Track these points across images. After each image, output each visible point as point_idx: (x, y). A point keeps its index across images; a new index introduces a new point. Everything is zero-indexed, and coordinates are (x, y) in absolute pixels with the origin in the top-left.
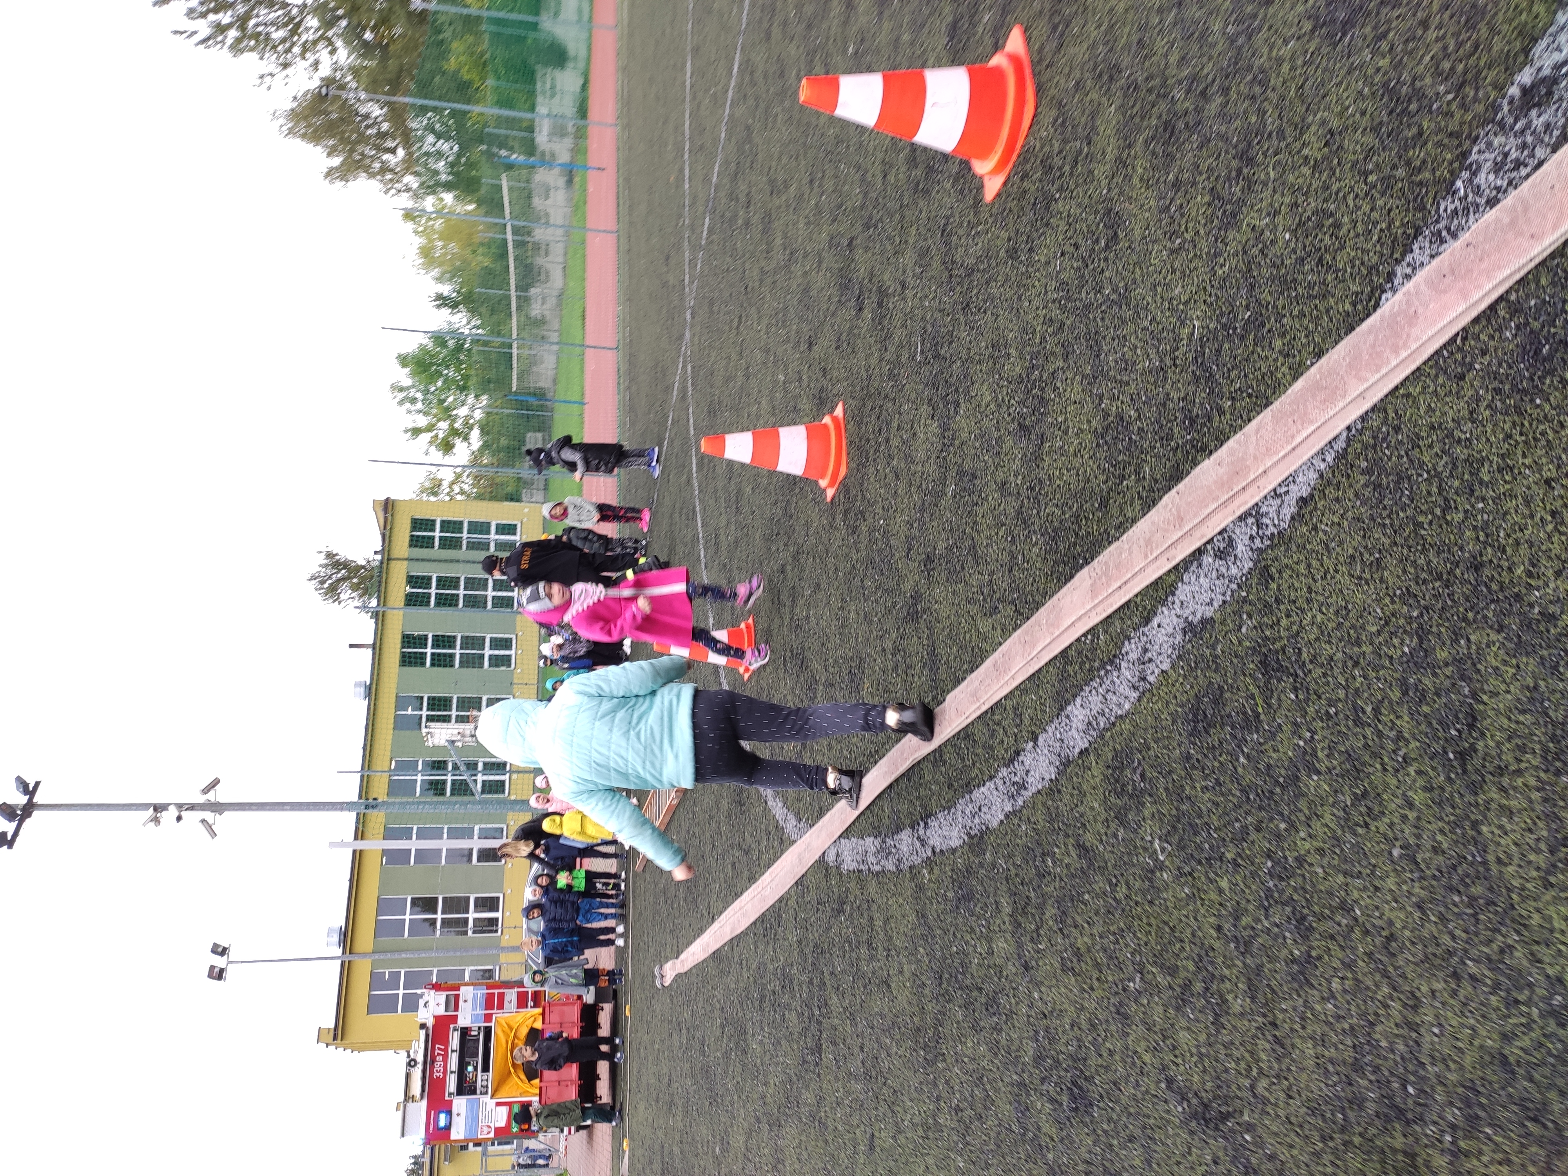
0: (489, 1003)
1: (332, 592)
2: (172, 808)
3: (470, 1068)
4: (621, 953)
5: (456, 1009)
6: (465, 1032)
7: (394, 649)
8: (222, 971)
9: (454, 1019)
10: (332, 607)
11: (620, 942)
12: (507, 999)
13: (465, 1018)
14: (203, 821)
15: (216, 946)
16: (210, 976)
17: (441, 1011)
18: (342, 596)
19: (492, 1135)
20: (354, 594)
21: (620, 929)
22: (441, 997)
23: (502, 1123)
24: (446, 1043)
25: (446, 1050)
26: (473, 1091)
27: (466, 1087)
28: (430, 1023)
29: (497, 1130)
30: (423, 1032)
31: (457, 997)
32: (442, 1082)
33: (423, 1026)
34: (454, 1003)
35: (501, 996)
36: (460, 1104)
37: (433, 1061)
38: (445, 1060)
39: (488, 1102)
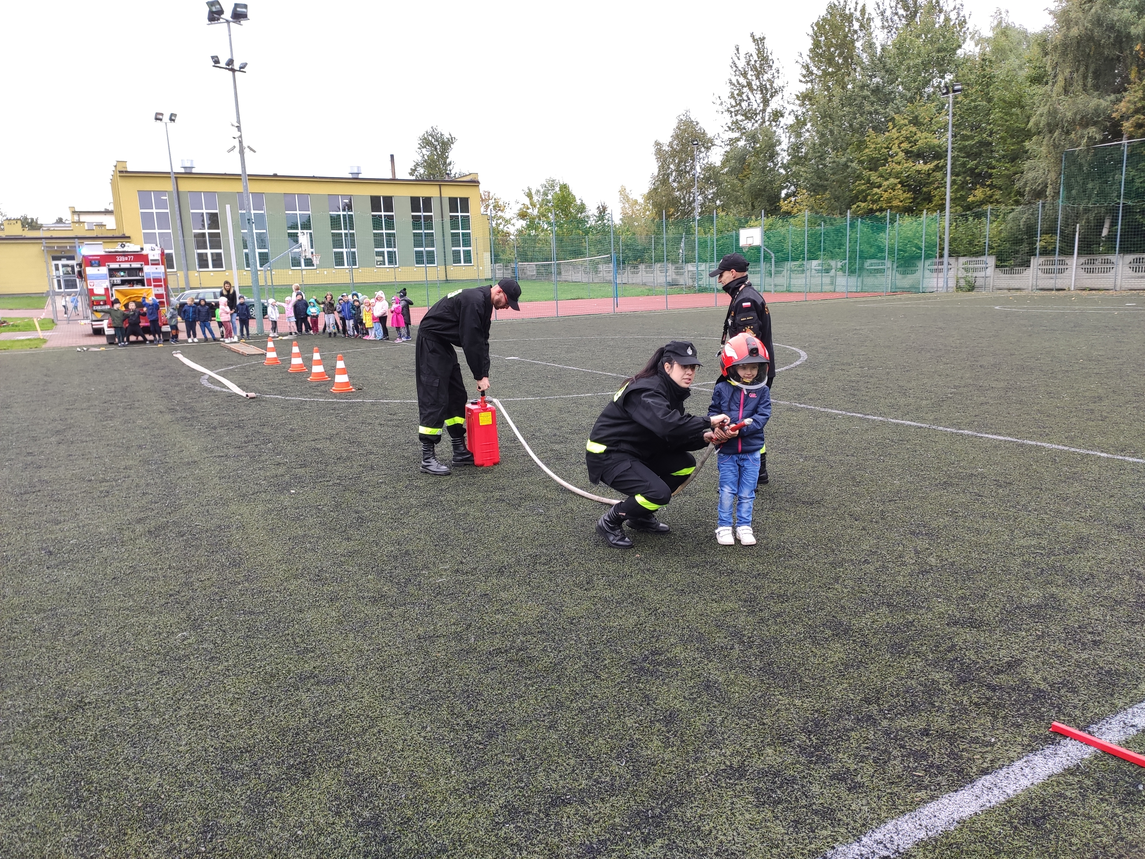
0: (157, 280)
1: (426, 142)
2: (239, 134)
3: (122, 274)
4: (186, 341)
5: (152, 264)
6: (141, 270)
7: (382, 191)
8: (161, 120)
9: (147, 263)
10: (416, 143)
11: (190, 340)
12: (159, 288)
13: (148, 270)
14: (234, 147)
15: (175, 115)
16: (157, 114)
17: (151, 257)
18: (424, 150)
19: (89, 287)
20: (426, 157)
21: (196, 340)
22: (158, 257)
23: (96, 292)
24: (135, 261)
25: (131, 261)
26: (111, 276)
27: (112, 272)
28: (144, 252)
29: (92, 290)
30: (139, 250)
31: (158, 264)
32: (115, 261)
33: (142, 249)
34: (155, 263)
35: (161, 286)
36: (104, 270)
37: (125, 256)
38: (125, 261)
39: (106, 284)
